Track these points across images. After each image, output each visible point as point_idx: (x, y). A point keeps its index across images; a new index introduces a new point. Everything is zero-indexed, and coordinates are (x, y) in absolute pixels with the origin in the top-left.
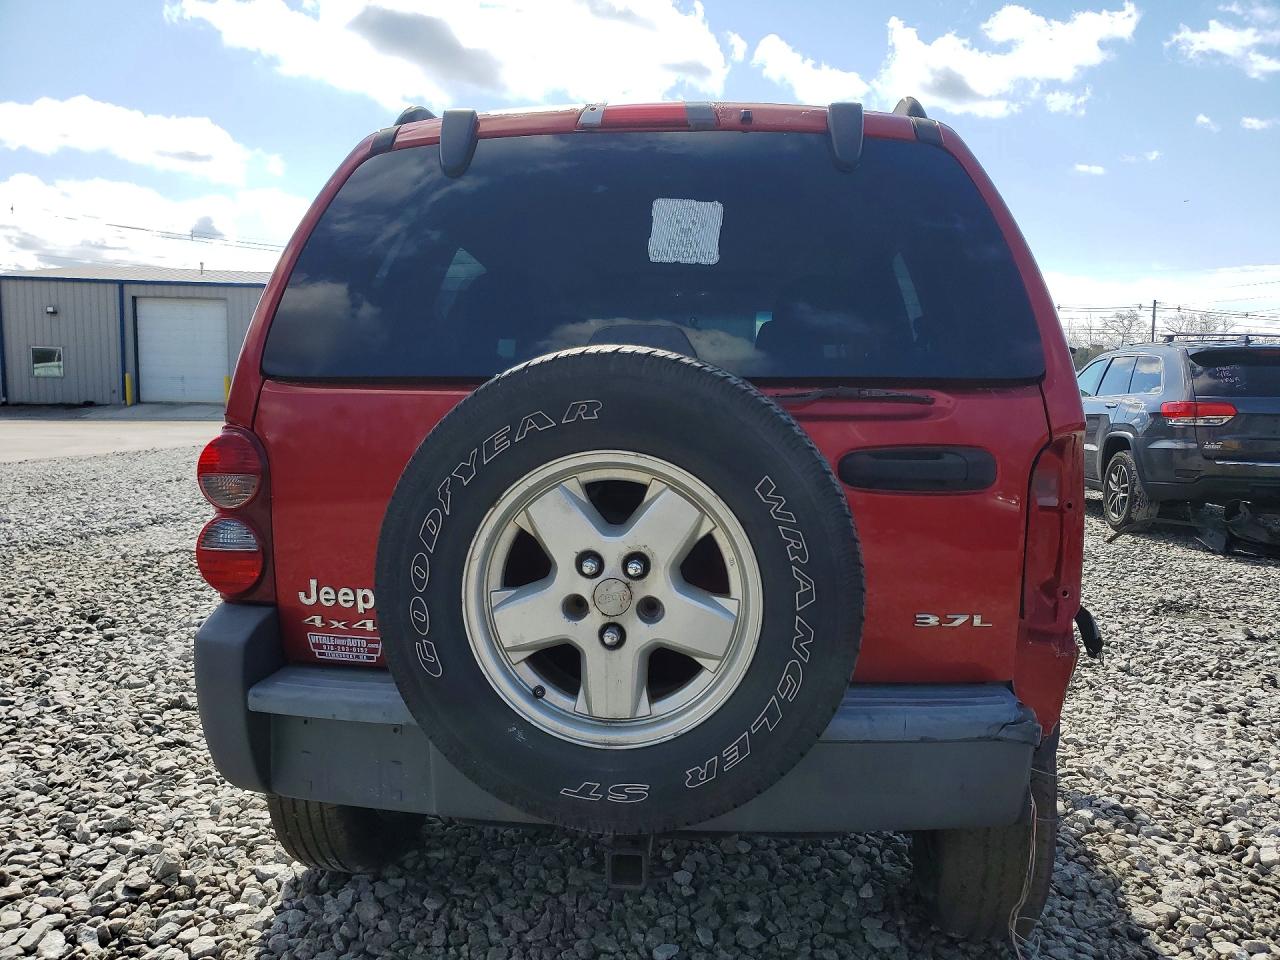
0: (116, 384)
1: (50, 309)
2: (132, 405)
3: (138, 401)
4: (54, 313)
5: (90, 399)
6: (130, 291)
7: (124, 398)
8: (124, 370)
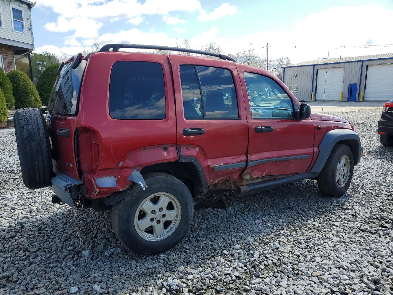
0: (310, 96)
1: (295, 75)
2: (313, 101)
3: (315, 100)
4: (296, 76)
5: (303, 100)
6: (316, 67)
7: (312, 99)
8: (312, 92)
